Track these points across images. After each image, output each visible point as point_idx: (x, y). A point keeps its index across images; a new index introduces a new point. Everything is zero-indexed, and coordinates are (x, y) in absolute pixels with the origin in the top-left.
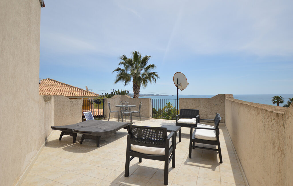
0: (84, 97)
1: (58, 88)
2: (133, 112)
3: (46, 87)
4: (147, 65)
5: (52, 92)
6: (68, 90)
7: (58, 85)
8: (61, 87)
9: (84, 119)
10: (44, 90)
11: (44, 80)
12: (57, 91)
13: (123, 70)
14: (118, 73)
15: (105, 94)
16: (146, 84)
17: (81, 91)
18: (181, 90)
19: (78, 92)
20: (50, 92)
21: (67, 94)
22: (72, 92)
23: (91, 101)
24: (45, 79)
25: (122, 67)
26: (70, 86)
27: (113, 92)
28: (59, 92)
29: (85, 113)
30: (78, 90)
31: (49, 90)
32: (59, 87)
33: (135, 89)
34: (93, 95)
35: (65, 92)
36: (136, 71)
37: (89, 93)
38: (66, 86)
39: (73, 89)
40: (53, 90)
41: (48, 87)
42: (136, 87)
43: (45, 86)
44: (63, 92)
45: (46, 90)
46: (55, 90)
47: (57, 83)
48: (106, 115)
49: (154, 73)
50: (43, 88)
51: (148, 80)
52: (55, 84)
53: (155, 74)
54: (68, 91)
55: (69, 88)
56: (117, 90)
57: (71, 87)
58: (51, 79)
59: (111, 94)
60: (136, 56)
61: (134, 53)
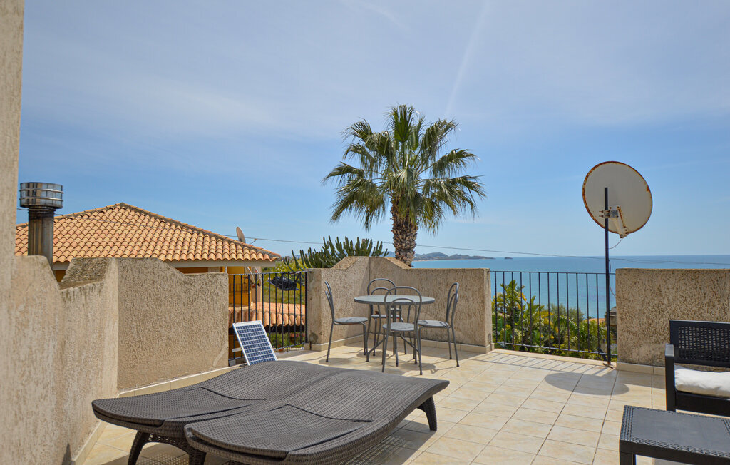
0: (232, 265)
1: (150, 235)
2: (424, 326)
3: (113, 232)
4: (442, 152)
5: (130, 248)
6: (181, 239)
7: (150, 224)
8: (159, 231)
9: (234, 350)
10: (106, 240)
11: (108, 209)
12: (146, 244)
13: (360, 173)
14: (343, 183)
15: (302, 252)
16: (436, 219)
17: (220, 243)
18: (621, 236)
19: (213, 247)
20: (123, 248)
21: (178, 252)
22: (193, 247)
23: (253, 278)
24: (112, 205)
25: (355, 162)
26: (188, 228)
27: (327, 248)
28: (151, 248)
29: (238, 328)
30: (213, 239)
31: (121, 240)
32: (152, 231)
33: (401, 237)
34: (261, 256)
35: (172, 247)
36: (403, 175)
37: (247, 251)
38: (173, 227)
39: (195, 235)
40: (135, 240)
41: (119, 232)
42: (404, 230)
43: (109, 228)
44: (165, 248)
45: (114, 240)
46: (142, 240)
47: (148, 216)
48: (317, 334)
49: (465, 178)
50: (103, 236)
51: (443, 205)
52: (140, 221)
53: (467, 183)
54: (180, 243)
55: (183, 235)
56: (342, 241)
57: (190, 230)
58: (128, 204)
59: (321, 253)
60: (402, 123)
61: (396, 113)
